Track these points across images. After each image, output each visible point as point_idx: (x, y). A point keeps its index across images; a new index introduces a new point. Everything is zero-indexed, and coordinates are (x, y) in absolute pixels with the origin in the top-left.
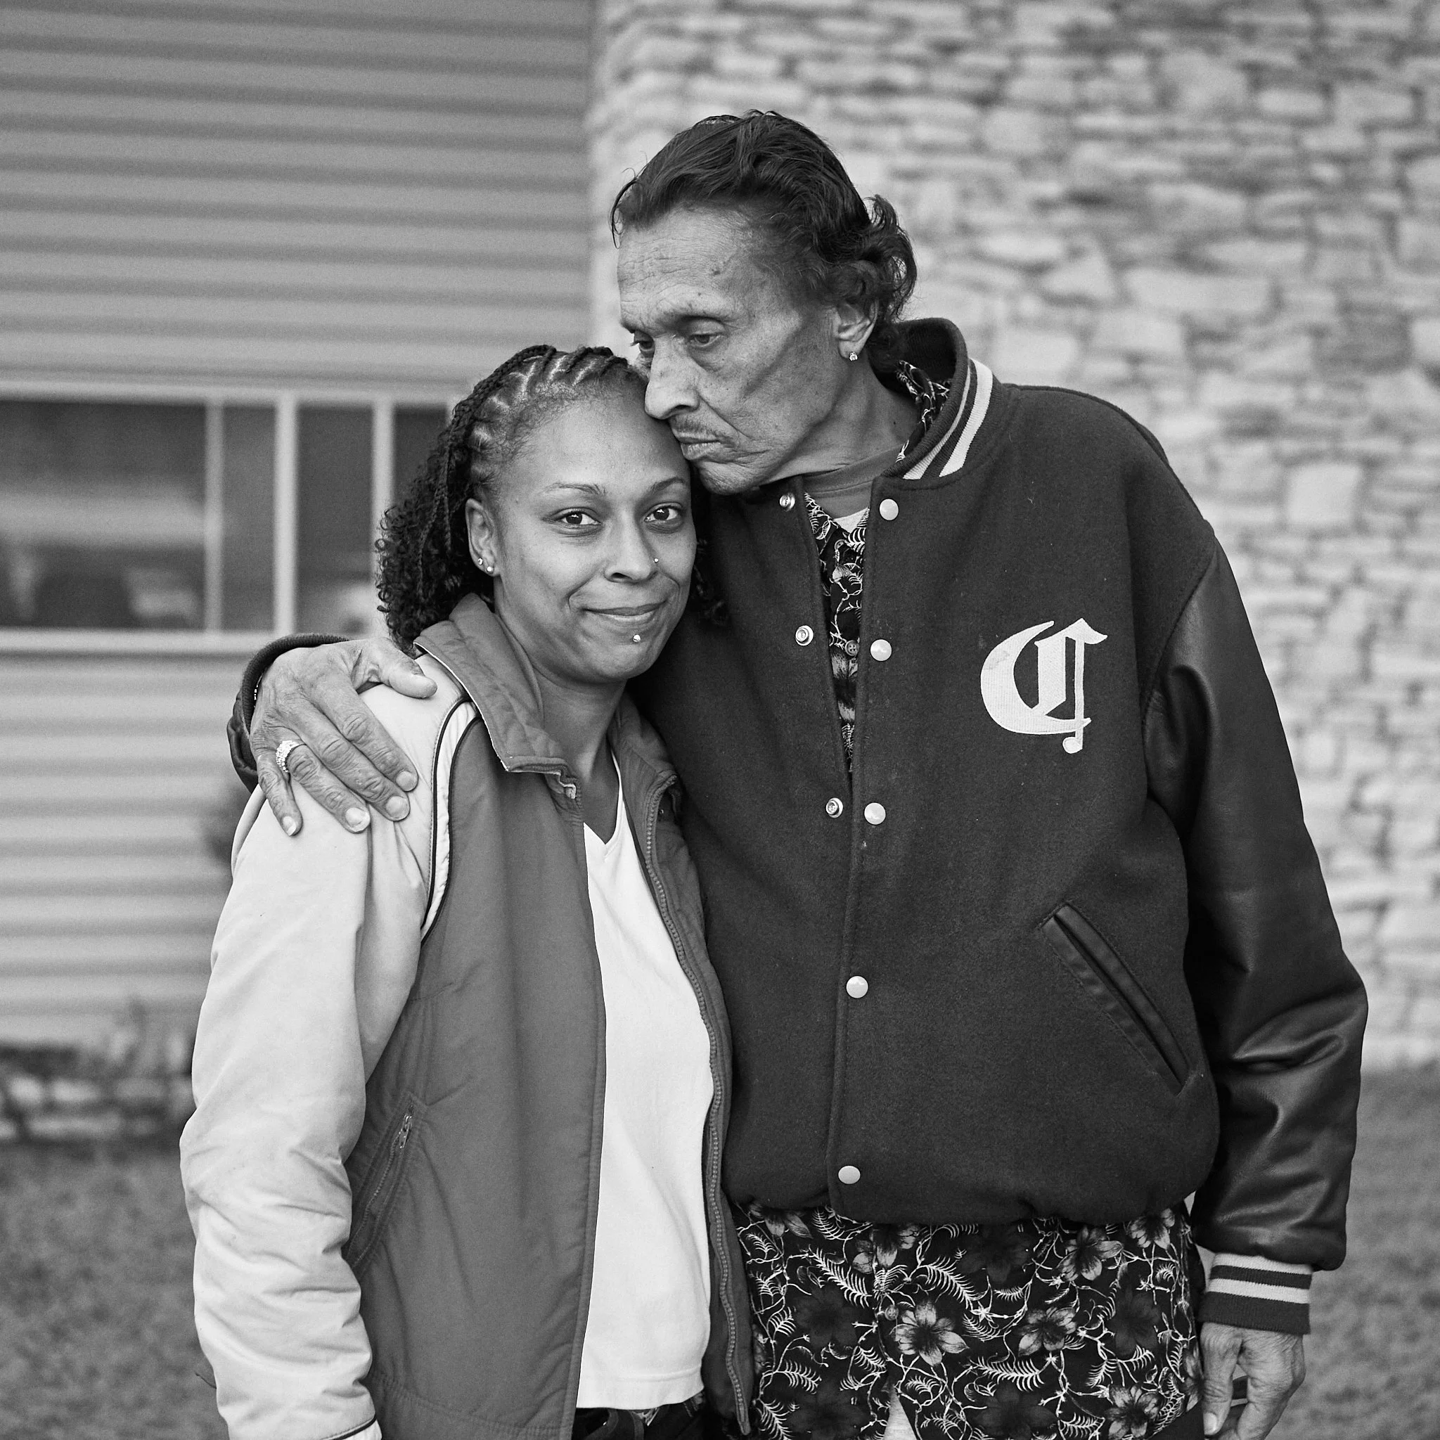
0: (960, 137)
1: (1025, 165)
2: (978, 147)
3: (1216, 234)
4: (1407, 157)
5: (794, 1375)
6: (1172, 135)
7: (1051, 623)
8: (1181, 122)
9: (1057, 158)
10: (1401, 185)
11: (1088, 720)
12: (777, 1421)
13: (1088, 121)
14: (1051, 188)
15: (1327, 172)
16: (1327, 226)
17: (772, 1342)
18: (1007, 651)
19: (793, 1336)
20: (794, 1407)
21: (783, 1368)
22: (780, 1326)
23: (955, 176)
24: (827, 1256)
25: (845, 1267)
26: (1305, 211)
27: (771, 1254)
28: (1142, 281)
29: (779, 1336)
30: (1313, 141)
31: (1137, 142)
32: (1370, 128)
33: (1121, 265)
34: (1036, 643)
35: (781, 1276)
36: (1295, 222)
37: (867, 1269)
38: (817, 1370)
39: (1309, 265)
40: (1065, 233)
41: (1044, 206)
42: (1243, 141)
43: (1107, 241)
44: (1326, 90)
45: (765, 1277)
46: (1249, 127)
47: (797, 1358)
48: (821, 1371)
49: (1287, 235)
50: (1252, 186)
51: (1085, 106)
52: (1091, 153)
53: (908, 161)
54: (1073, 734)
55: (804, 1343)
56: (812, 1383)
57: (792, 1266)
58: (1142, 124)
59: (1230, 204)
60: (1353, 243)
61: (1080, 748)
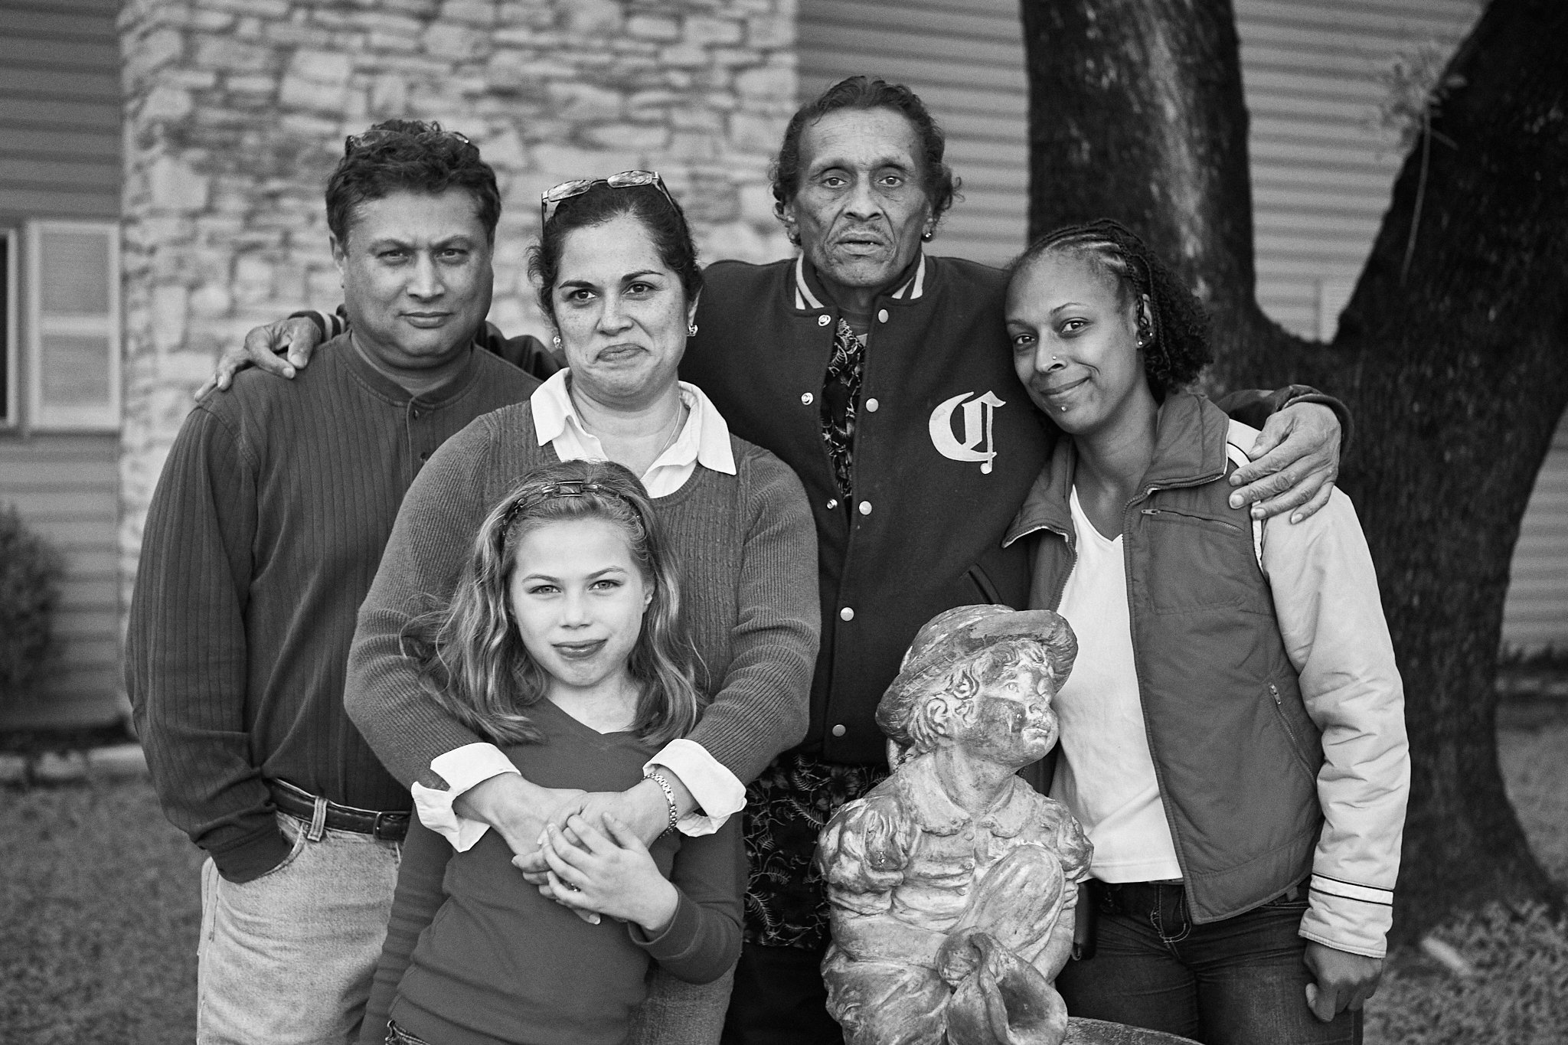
0: (409, 44)
1: (457, 66)
2: (421, 51)
3: (598, 123)
4: (737, 69)
5: (774, 875)
6: (566, 47)
7: (972, 393)
8: (573, 39)
9: (482, 61)
10: (732, 90)
11: (995, 454)
12: (761, 904)
13: (503, 35)
14: (478, 84)
15: (680, 79)
16: (680, 118)
17: (759, 855)
18: (944, 410)
19: (773, 850)
20: (773, 895)
21: (766, 871)
22: (765, 845)
23: (405, 73)
24: (798, 801)
25: (810, 807)
26: (664, 105)
27: (760, 801)
28: (544, 153)
29: (765, 851)
30: (669, 56)
31: (541, 52)
32: (710, 47)
33: (531, 143)
34: (963, 405)
35: (766, 814)
36: (657, 114)
37: (825, 808)
38: (788, 871)
39: (667, 145)
40: (488, 117)
41: (471, 97)
42: (619, 53)
43: (518, 123)
44: (678, 19)
45: (756, 814)
46: (622, 44)
47: (774, 864)
48: (791, 872)
49: (651, 123)
50: (626, 87)
51: (500, 25)
52: (505, 59)
53: (369, 60)
54: (986, 462)
55: (779, 855)
56: (785, 880)
57: (773, 808)
58: (544, 39)
59: (611, 100)
60: (697, 131)
61: (990, 470)
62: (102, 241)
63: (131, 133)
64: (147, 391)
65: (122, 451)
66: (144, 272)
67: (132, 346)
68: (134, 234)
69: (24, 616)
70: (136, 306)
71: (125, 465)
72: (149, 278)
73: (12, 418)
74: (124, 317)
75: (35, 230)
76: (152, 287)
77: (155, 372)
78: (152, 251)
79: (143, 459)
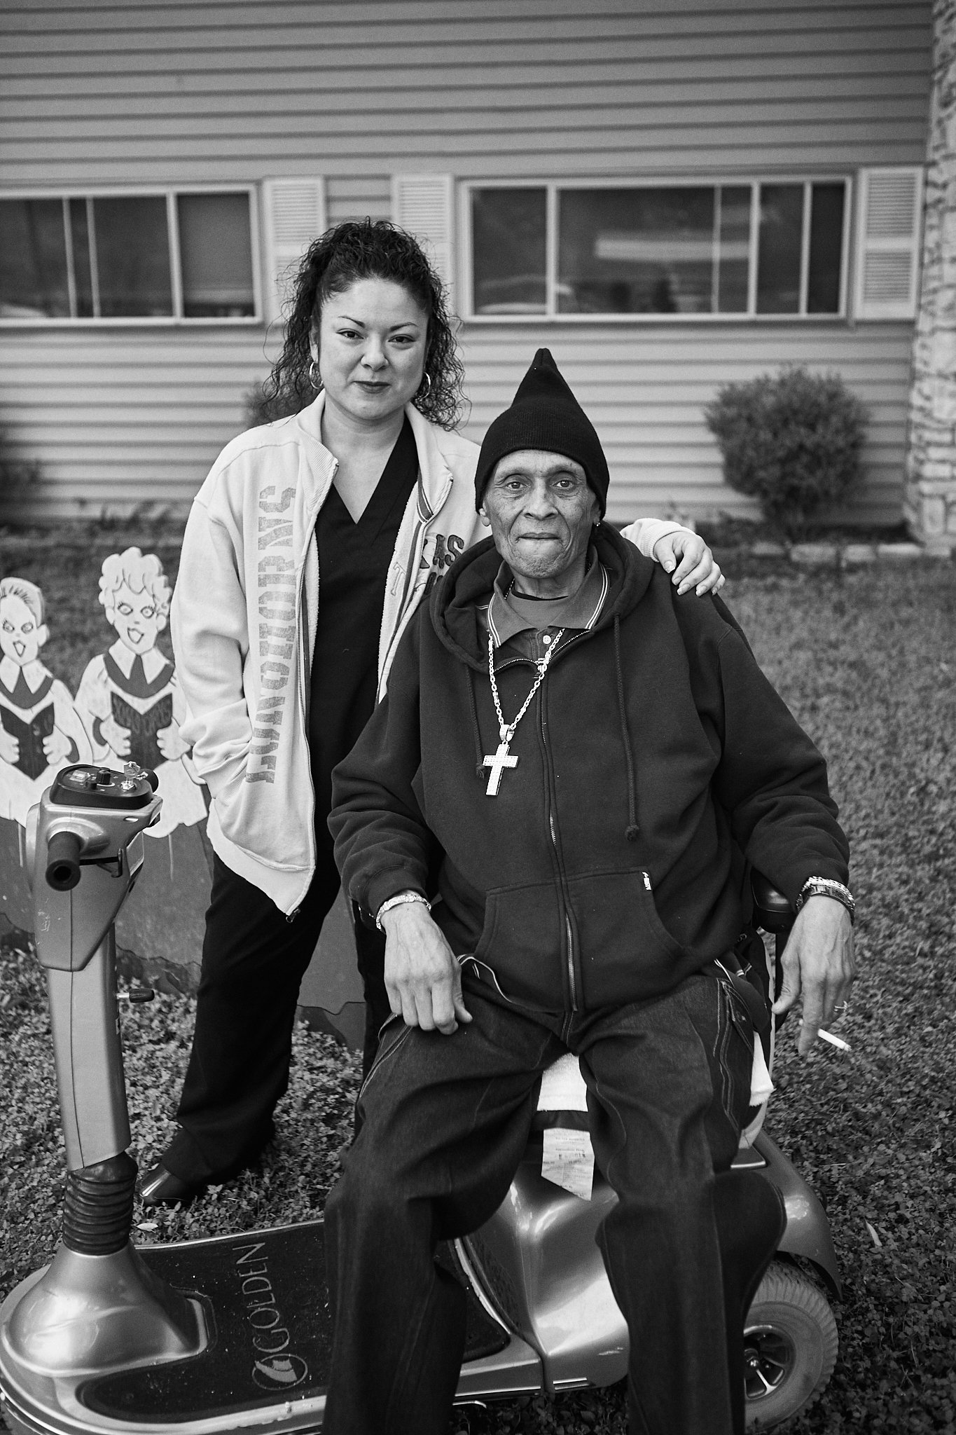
62: (911, 180)
63: (936, 96)
64: (935, 291)
65: (917, 334)
66: (939, 201)
67: (927, 258)
68: (933, 174)
69: (840, 451)
70: (932, 227)
71: (917, 343)
72: (941, 206)
73: (842, 313)
74: (923, 236)
75: (865, 175)
76: (941, 214)
77: (940, 278)
78: (945, 186)
79: (929, 341)
